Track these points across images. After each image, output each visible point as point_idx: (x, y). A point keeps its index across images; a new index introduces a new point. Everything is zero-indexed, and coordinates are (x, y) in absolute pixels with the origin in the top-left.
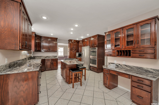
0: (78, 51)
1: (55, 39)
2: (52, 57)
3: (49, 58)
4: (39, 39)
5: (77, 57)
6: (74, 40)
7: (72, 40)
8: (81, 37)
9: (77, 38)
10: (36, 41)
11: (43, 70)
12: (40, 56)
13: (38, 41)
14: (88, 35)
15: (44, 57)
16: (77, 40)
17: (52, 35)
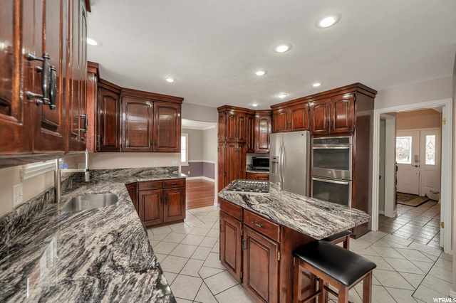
0: (251, 151)
1: (173, 103)
2: (162, 170)
3: (150, 175)
4: (112, 97)
6: (237, 108)
8: (276, 96)
9: (252, 101)
12: (113, 167)
14: (317, 85)
15: (130, 174)
16: (248, 110)
17: (170, 80)
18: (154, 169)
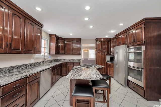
0: (109, 54)
2: (76, 60)
3: (73, 61)
4: (62, 41)
5: (107, 61)
6: (104, 39)
7: (101, 39)
10: (60, 44)
11: (64, 74)
12: (65, 59)
13: (61, 44)
15: (68, 60)
16: (107, 39)
17: (71, 35)
18: (74, 59)
